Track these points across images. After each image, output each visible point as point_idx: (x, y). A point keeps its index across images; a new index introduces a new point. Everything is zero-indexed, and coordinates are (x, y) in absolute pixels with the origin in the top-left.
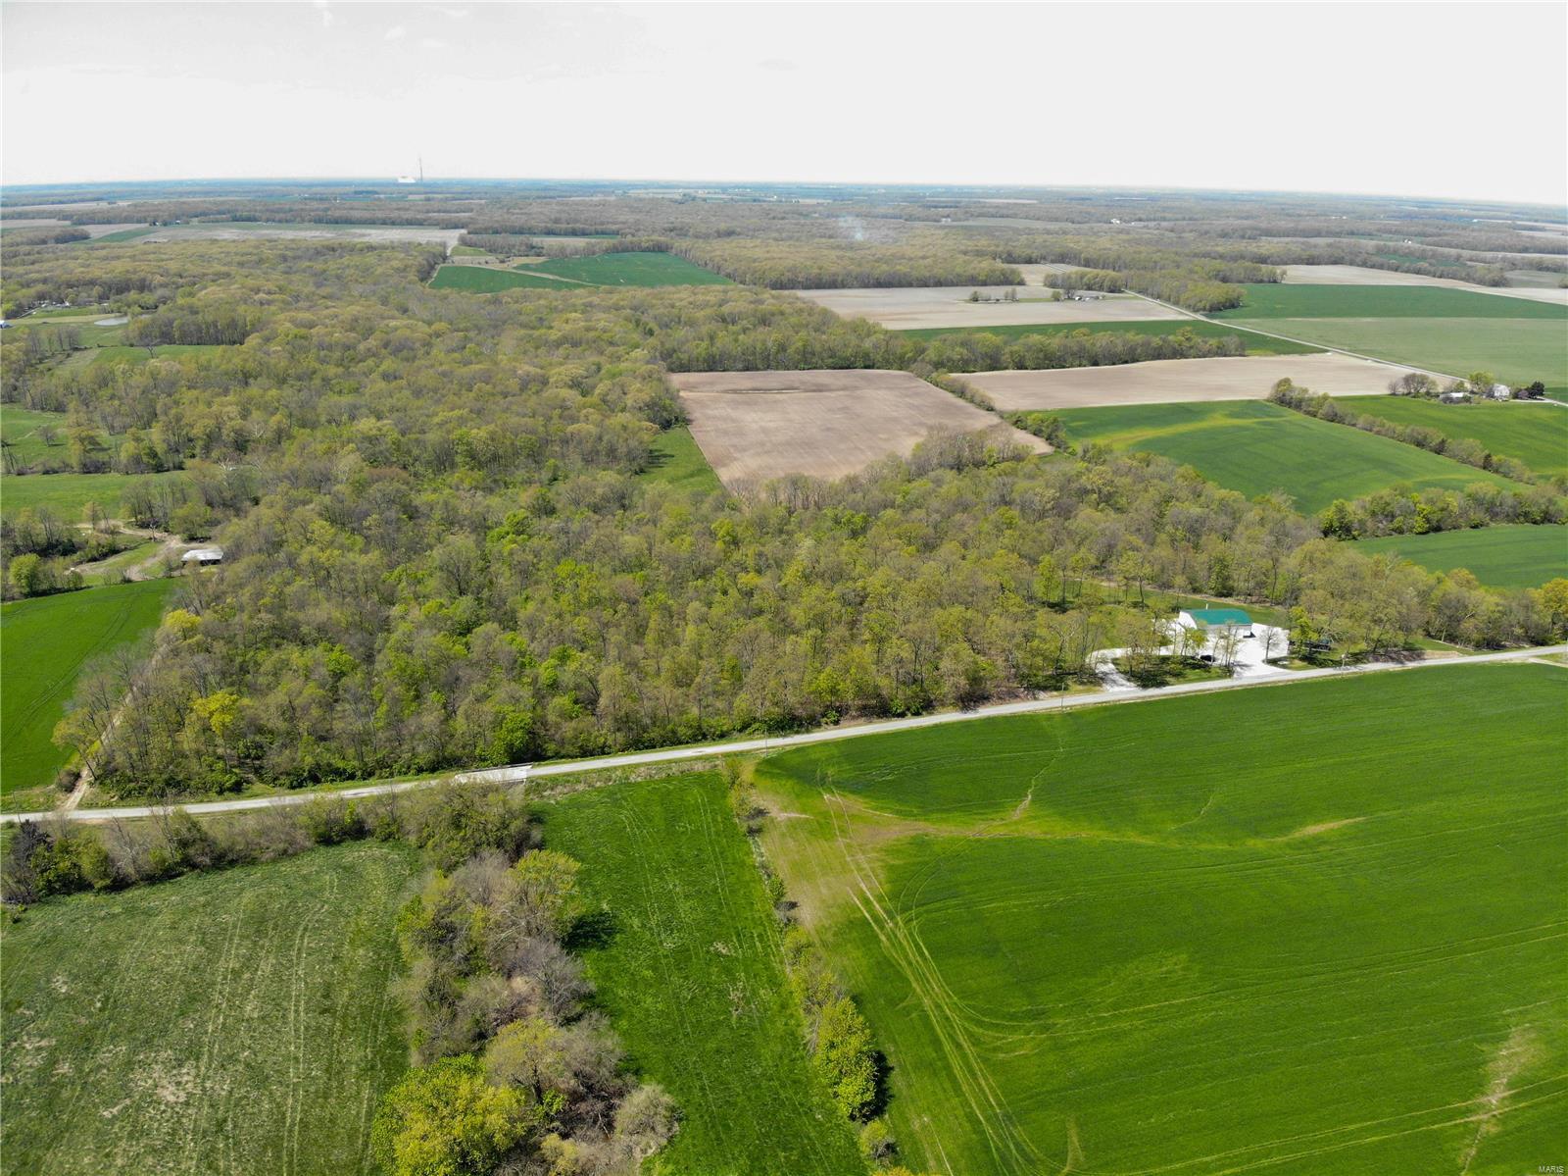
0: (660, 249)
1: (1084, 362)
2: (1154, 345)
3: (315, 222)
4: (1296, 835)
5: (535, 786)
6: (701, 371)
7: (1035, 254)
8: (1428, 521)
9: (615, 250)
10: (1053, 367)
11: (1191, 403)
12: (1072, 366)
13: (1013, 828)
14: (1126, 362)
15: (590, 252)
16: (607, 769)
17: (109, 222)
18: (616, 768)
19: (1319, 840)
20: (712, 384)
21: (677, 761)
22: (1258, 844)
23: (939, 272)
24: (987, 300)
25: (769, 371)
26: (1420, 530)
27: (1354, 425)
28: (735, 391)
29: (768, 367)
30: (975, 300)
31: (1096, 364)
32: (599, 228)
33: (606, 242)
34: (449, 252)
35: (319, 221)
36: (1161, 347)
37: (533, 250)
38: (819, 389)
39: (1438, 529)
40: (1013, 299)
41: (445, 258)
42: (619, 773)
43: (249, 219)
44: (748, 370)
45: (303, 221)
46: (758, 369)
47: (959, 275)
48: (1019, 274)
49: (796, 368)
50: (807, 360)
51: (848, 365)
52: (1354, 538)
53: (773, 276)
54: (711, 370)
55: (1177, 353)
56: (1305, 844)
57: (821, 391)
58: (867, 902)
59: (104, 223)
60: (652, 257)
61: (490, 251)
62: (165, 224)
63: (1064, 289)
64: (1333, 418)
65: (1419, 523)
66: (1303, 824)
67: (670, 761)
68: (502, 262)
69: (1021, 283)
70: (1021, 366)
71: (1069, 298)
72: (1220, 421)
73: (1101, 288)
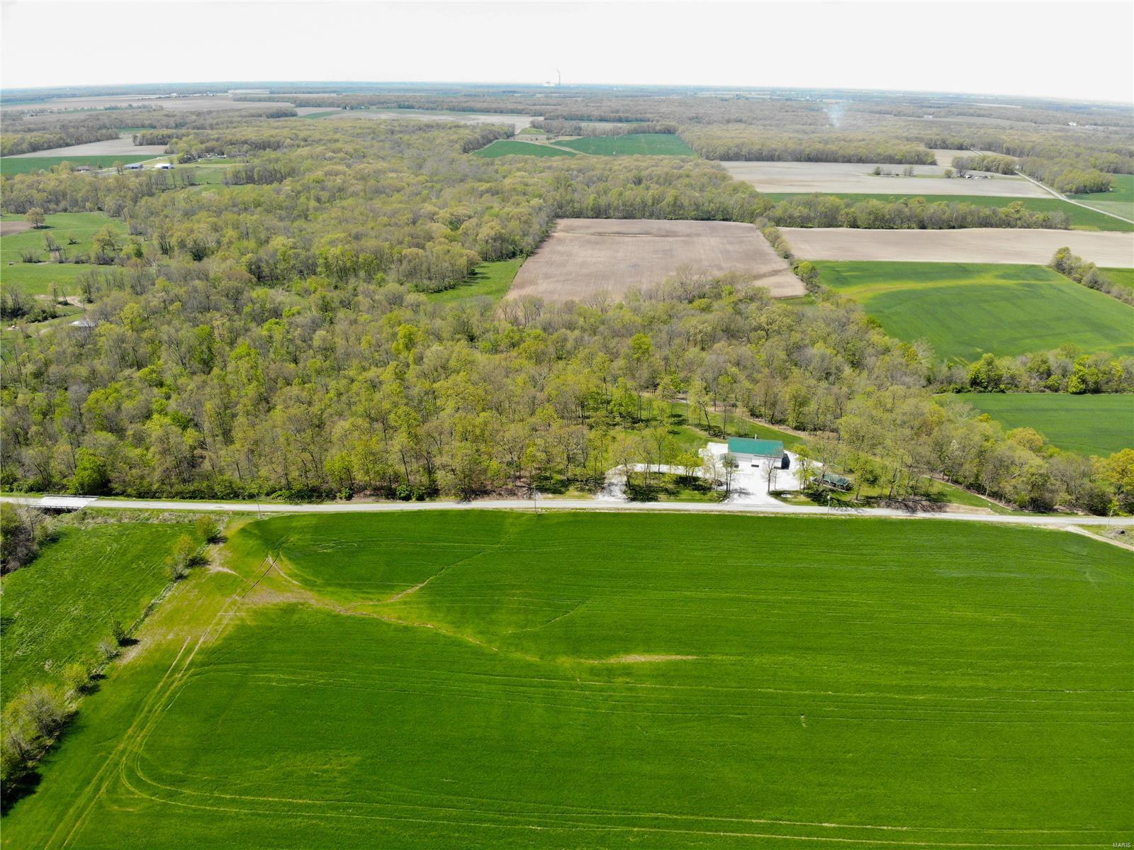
0: (669, 131)
1: (913, 225)
2: (982, 214)
3: (450, 110)
4: (613, 660)
5: (84, 514)
6: (589, 218)
7: (967, 142)
8: (1084, 381)
9: (636, 132)
10: (883, 228)
11: (973, 264)
12: (901, 228)
13: (378, 609)
14: (954, 228)
15: (615, 133)
16: (140, 510)
17: (319, 106)
18: (147, 510)
19: (627, 671)
20: (588, 227)
21: (194, 512)
22: (565, 662)
23: (863, 152)
24: (888, 175)
25: (643, 220)
26: (1074, 390)
27: (1108, 292)
28: (600, 234)
29: (643, 217)
30: (878, 174)
31: (923, 227)
32: (639, 116)
33: (634, 125)
34: (517, 132)
35: (452, 109)
36: (988, 217)
37: (578, 131)
38: (668, 234)
39: (1097, 390)
40: (910, 174)
41: (510, 135)
42: (146, 514)
43: (409, 107)
44: (625, 218)
45: (442, 109)
46: (635, 218)
47: (879, 155)
48: (933, 156)
49: (665, 218)
50: (676, 212)
51: (709, 217)
52: (1003, 391)
53: (721, 150)
54: (596, 218)
55: (1007, 223)
56: (610, 672)
57: (667, 236)
58: (189, 651)
59: (315, 106)
60: (664, 137)
61: (548, 132)
62: (352, 108)
63: (962, 169)
64: (1094, 285)
65: (1073, 382)
66: (627, 651)
67: (189, 511)
68: (548, 139)
69: (934, 163)
70: (854, 225)
71: (962, 176)
72: (987, 280)
73: (997, 171)
